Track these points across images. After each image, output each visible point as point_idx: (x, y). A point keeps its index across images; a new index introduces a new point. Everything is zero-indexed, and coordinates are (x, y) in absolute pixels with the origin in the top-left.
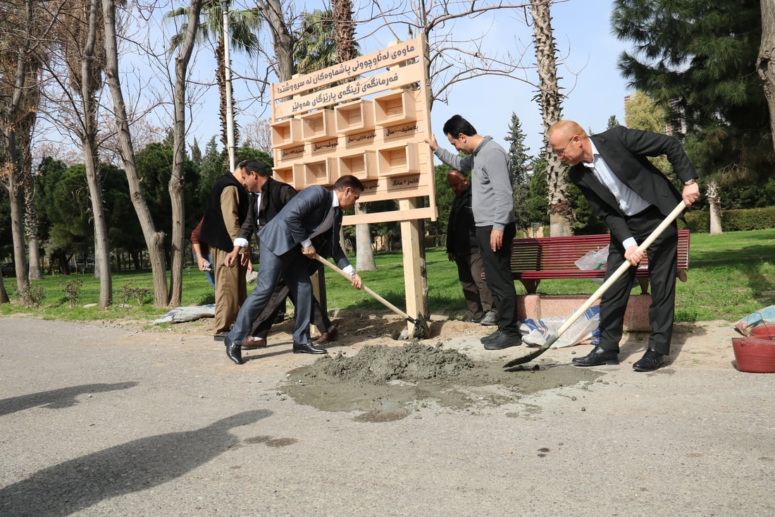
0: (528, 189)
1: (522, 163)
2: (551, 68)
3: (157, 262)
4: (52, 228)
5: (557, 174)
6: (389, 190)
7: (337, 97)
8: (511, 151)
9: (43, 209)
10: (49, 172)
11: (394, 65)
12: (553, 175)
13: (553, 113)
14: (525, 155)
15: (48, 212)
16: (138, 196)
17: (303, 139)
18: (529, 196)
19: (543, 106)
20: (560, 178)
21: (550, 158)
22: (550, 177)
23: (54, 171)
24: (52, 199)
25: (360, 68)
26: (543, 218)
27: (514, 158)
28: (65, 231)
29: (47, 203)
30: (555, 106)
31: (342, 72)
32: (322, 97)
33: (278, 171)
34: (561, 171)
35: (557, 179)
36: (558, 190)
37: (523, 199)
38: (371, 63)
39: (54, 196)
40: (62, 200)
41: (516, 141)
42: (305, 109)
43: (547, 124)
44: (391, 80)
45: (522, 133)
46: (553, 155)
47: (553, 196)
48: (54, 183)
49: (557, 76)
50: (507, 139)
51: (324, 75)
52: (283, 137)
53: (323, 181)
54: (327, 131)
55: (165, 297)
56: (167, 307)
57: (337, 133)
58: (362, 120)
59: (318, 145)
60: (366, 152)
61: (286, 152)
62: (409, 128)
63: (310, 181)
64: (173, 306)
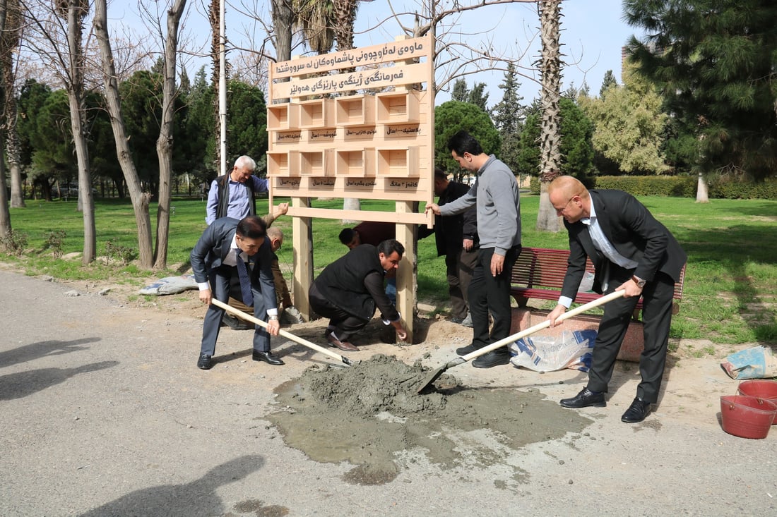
0: (519, 139)
1: (515, 112)
2: (554, 34)
3: (142, 223)
4: (35, 153)
5: (551, 143)
6: (386, 190)
7: (338, 86)
8: (504, 100)
9: (26, 134)
10: (32, 94)
11: (400, 61)
12: (547, 144)
13: (552, 80)
14: (518, 104)
15: (31, 138)
16: (125, 155)
17: (300, 127)
18: (519, 147)
19: (542, 72)
20: (554, 147)
21: (545, 125)
22: (544, 145)
23: (38, 94)
24: (35, 124)
25: (364, 59)
26: (532, 170)
27: (507, 106)
28: (48, 158)
29: (31, 128)
30: (555, 73)
31: (345, 61)
32: (322, 84)
33: (272, 155)
34: (555, 139)
35: (551, 148)
36: (551, 159)
37: (513, 148)
38: (376, 55)
39: (38, 122)
40: (46, 126)
41: (510, 89)
42: (304, 93)
43: (546, 91)
44: (396, 76)
45: (516, 82)
46: (549, 123)
47: (545, 164)
48: (38, 107)
49: (560, 43)
50: (501, 87)
51: (326, 60)
52: (279, 120)
53: (319, 172)
54: (326, 121)
55: (150, 259)
56: (152, 270)
57: (336, 124)
58: (363, 116)
59: (315, 134)
60: (366, 149)
61: (281, 136)
62: (411, 129)
63: (304, 171)
64: (157, 268)
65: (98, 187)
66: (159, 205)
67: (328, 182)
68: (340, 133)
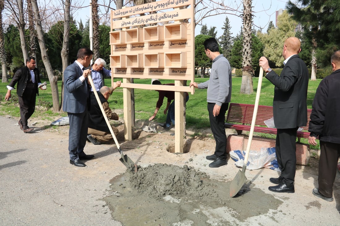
0: (231, 52)
1: (229, 40)
3: (54, 90)
4: (13, 58)
5: (247, 53)
6: (170, 74)
7: (145, 21)
8: (224, 34)
9: (9, 49)
10: (12, 32)
11: (177, 7)
13: (248, 24)
14: (230, 36)
15: (11, 51)
16: (46, 57)
17: (126, 42)
18: (231, 55)
19: (244, 20)
20: (249, 55)
22: (244, 54)
23: (14, 32)
25: (158, 7)
27: (225, 37)
28: (19, 60)
30: (249, 20)
31: (149, 8)
32: (138, 21)
33: (113, 57)
34: (249, 51)
35: (247, 55)
36: (247, 60)
38: (165, 5)
41: (227, 30)
42: (128, 25)
44: (175, 16)
45: (230, 26)
46: (246, 44)
47: (244, 63)
50: (222, 28)
51: (139, 8)
52: (116, 39)
53: (136, 65)
54: (139, 39)
55: (58, 107)
56: (58, 112)
57: (144, 41)
58: (158, 36)
59: (134, 46)
60: (159, 53)
61: (117, 47)
62: (183, 43)
63: (129, 64)
64: (62, 112)
65: (43, 73)
66: (62, 82)
67: (140, 70)
68: (146, 45)
